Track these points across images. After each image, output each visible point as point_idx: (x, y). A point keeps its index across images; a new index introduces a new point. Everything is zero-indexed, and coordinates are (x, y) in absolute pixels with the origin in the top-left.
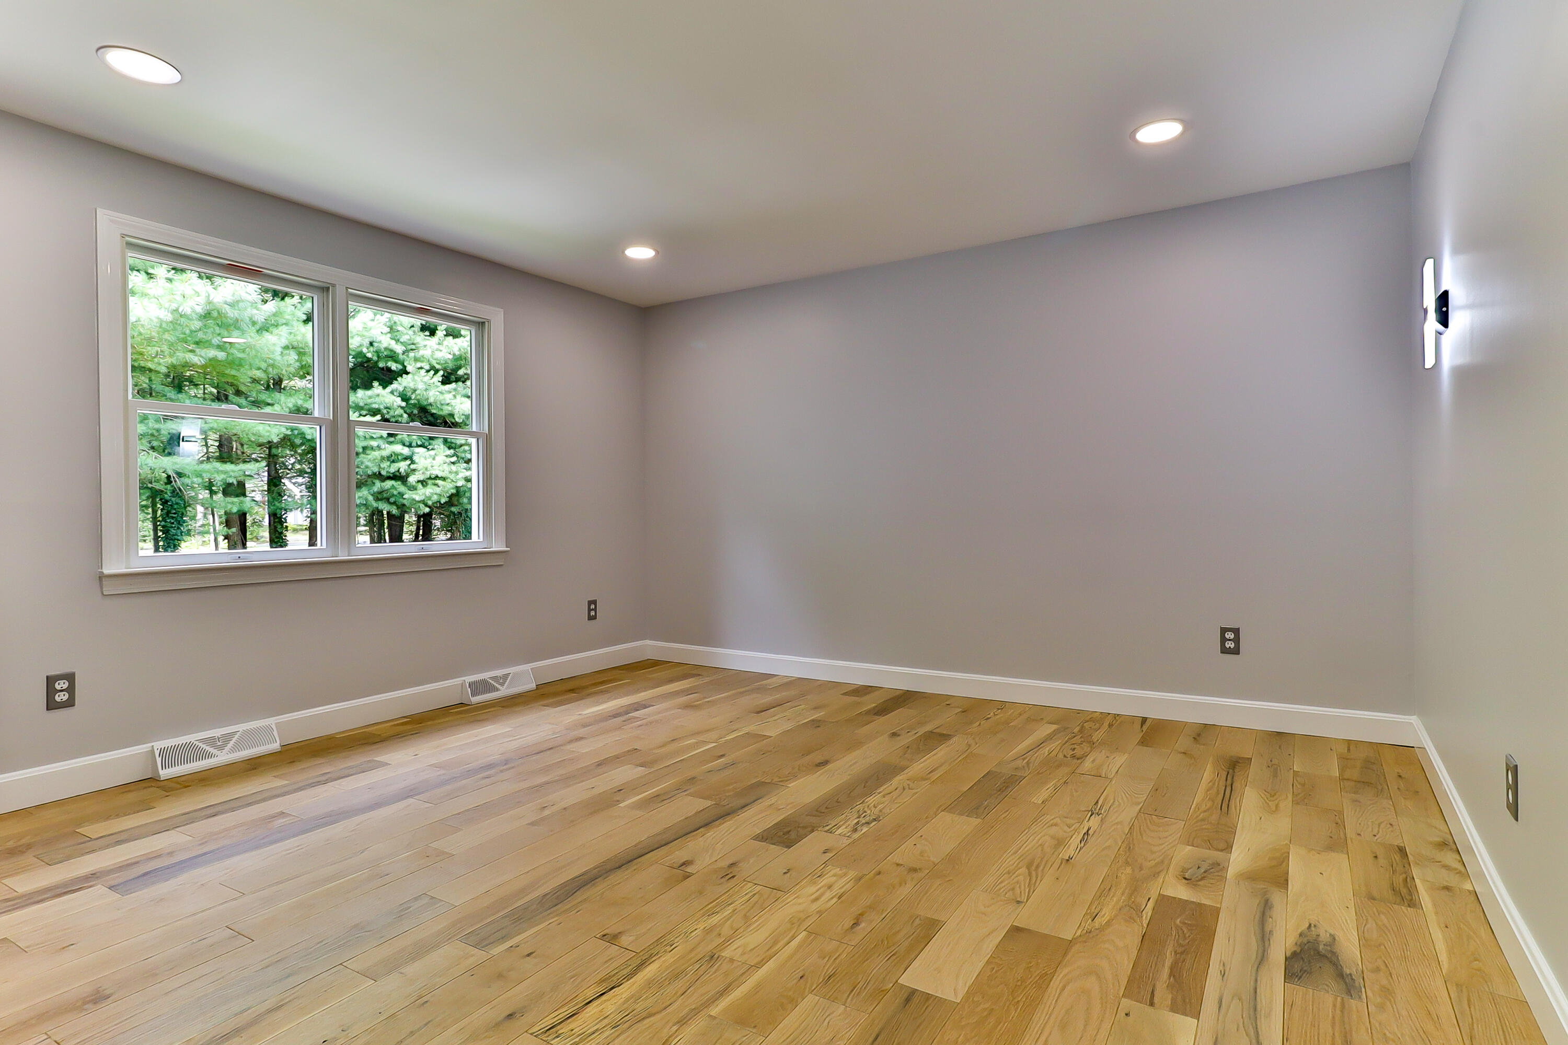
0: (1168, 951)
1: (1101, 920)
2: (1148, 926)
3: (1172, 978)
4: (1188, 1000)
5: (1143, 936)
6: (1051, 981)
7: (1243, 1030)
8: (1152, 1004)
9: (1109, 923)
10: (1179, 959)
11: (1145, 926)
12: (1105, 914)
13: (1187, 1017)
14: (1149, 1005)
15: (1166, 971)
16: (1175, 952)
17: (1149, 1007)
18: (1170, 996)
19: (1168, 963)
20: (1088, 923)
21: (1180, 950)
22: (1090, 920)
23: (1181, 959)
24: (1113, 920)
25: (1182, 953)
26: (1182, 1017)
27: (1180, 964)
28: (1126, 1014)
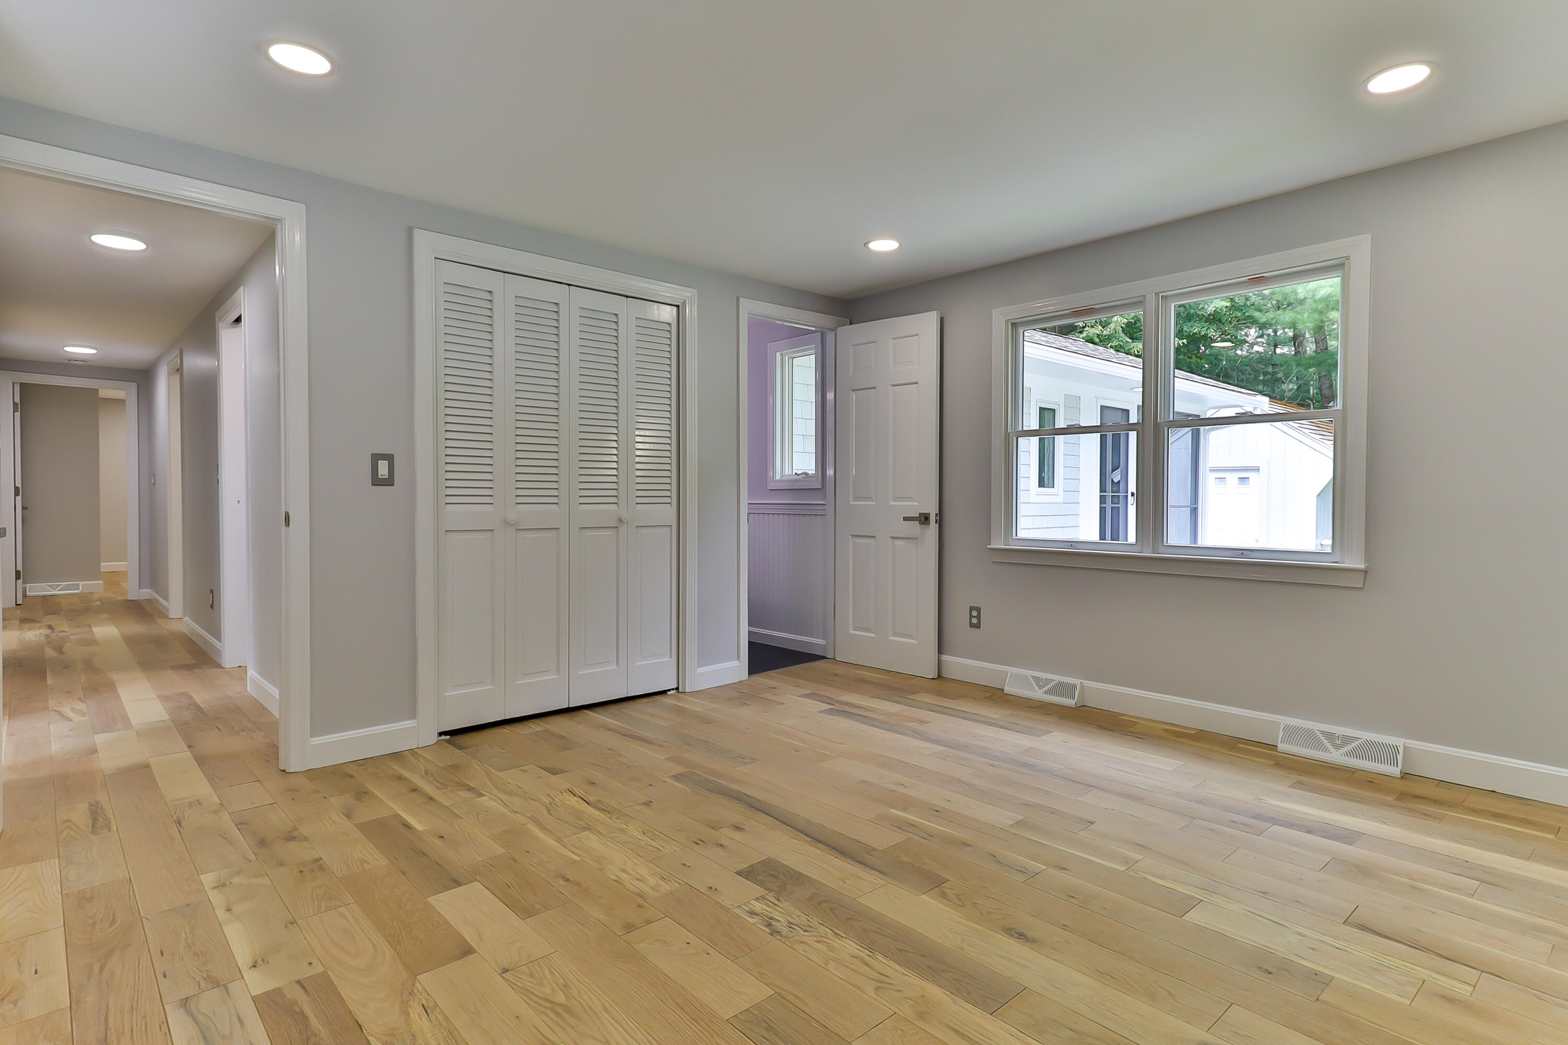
0: (323, 1031)
1: (416, 1012)
2: (368, 1041)
3: (298, 1010)
4: (271, 1004)
5: (360, 1026)
6: (389, 943)
7: (208, 1014)
8: (299, 982)
9: (407, 1015)
10: (306, 1032)
11: (370, 1038)
12: (421, 1020)
13: (263, 992)
14: (299, 980)
15: (309, 1012)
16: (316, 1034)
17: (299, 979)
18: (288, 997)
19: (313, 1020)
20: (423, 999)
21: (313, 1039)
22: (424, 1002)
23: (304, 1032)
24: (406, 1020)
25: (308, 1038)
26: (266, 990)
27: (301, 1027)
28: (311, 964)
